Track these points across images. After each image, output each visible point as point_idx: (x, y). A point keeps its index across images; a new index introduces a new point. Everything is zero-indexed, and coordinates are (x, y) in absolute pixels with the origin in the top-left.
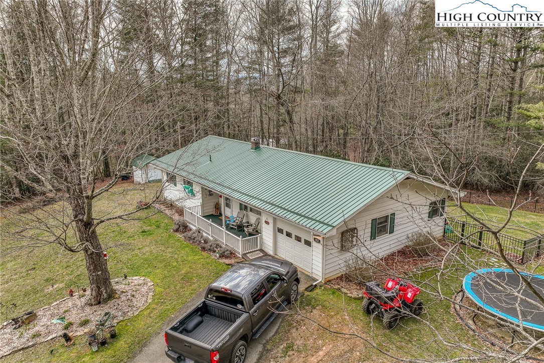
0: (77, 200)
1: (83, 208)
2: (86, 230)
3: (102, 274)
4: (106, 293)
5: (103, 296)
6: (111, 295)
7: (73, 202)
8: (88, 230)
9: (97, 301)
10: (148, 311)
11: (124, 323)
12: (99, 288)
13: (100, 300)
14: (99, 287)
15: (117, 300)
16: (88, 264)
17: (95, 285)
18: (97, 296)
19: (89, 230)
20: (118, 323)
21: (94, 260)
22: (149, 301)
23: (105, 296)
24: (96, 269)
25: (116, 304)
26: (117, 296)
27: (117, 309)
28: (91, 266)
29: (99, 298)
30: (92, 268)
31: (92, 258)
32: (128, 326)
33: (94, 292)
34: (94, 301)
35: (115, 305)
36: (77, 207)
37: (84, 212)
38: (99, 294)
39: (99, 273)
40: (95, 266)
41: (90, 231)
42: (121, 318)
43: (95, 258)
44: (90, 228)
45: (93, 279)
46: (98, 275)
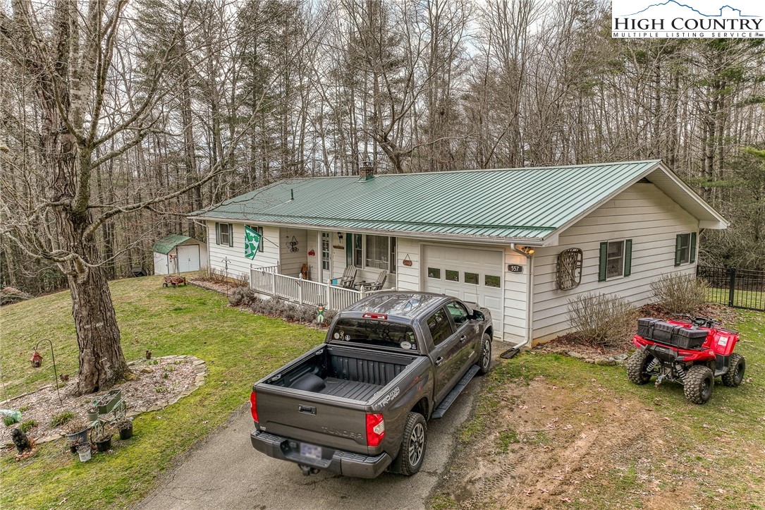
0: (60, 167)
1: (72, 184)
2: (75, 230)
3: (104, 327)
4: (111, 367)
5: (105, 373)
6: (121, 375)
7: (51, 170)
8: (79, 231)
9: (92, 385)
10: (198, 398)
11: (149, 417)
12: (97, 356)
13: (97, 382)
14: (98, 354)
15: (133, 383)
16: (76, 306)
17: (88, 351)
18: (93, 374)
19: (82, 232)
20: (135, 417)
21: (89, 296)
22: (199, 384)
23: (109, 374)
24: (92, 316)
25: (131, 389)
26: (133, 376)
27: (133, 396)
28: (84, 308)
29: (96, 378)
30: (85, 313)
31: (85, 292)
32: (157, 420)
33: (86, 366)
34: (86, 386)
35: (128, 391)
36: (60, 181)
37: (74, 193)
38: (97, 369)
39: (100, 325)
40: (92, 309)
41: (85, 234)
42: (143, 409)
43: (91, 292)
44: (84, 229)
45: (86, 336)
46: (96, 329)
